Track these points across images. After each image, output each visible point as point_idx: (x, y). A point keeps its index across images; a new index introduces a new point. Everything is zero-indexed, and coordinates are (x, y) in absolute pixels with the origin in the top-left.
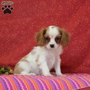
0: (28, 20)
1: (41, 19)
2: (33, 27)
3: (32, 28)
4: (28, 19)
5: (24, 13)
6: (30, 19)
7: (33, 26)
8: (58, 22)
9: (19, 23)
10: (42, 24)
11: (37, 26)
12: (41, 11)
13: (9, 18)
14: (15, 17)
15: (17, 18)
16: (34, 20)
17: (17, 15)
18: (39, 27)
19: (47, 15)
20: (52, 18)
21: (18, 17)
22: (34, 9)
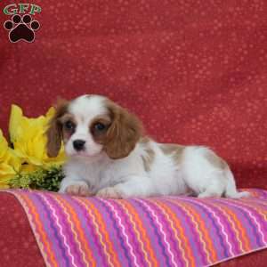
0: (166, 36)
1: (201, 34)
2: (180, 58)
3: (177, 61)
4: (164, 33)
5: (156, 18)
6: (172, 34)
7: (178, 54)
8: (251, 46)
9: (140, 46)
10: (205, 49)
11: (191, 55)
12: (203, 14)
13: (113, 31)
14: (130, 28)
15: (135, 31)
16: (184, 39)
17: (134, 22)
18: (196, 57)
19: (220, 25)
20: (234, 34)
21: (137, 27)
22: (182, 8)
